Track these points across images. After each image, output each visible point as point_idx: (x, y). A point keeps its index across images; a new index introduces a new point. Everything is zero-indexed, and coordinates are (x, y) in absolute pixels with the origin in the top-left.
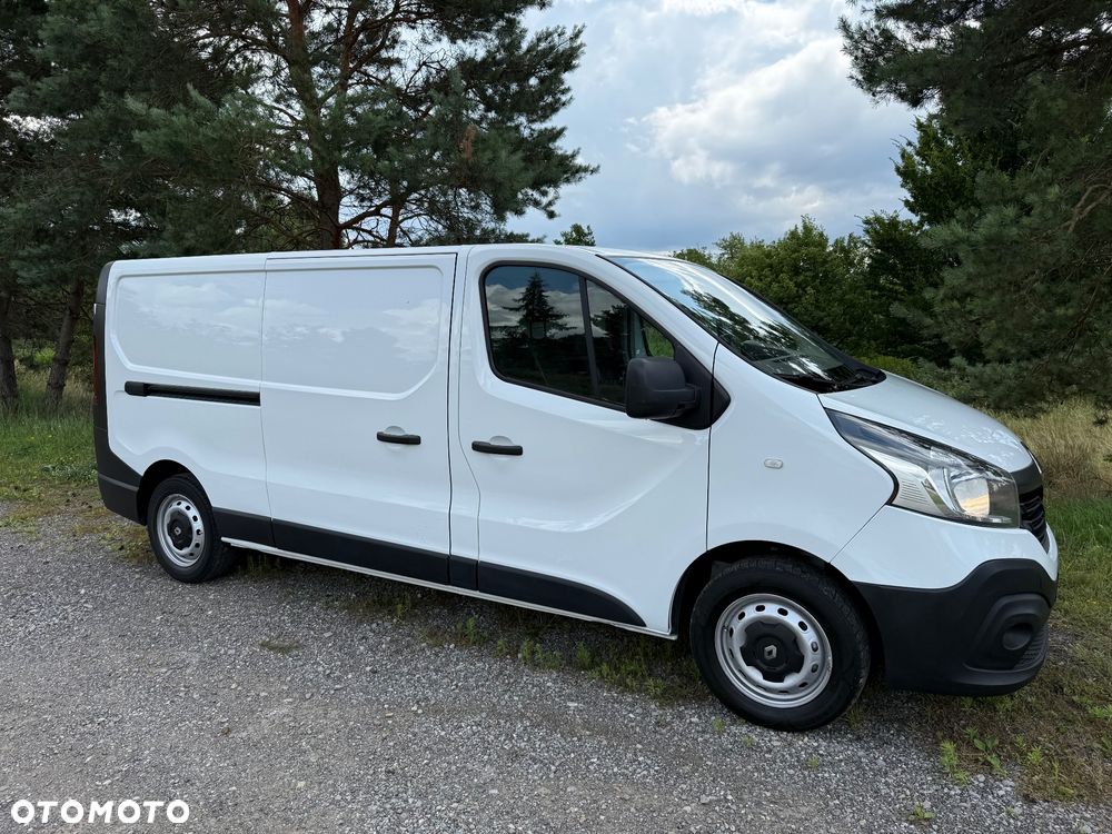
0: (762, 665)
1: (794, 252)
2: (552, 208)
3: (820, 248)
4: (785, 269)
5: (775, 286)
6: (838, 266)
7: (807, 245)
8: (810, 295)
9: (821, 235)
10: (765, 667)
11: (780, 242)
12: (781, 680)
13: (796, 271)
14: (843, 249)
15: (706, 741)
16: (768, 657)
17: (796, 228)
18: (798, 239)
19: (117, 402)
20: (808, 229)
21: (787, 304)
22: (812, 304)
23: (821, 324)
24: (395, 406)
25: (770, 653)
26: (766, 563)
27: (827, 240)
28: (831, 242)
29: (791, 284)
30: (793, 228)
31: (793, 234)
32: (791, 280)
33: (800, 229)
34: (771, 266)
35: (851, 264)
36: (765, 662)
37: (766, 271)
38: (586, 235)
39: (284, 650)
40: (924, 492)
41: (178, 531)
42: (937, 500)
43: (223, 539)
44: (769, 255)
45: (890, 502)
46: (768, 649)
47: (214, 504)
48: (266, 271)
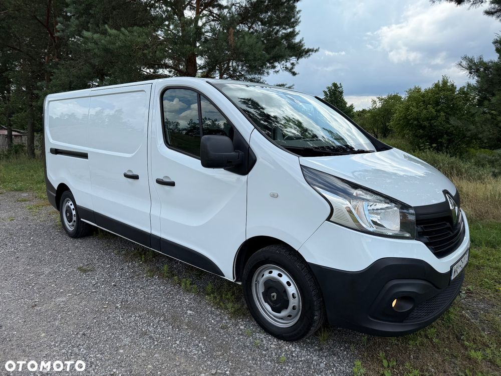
0: (271, 303)
1: (438, 94)
2: (293, 70)
3: (451, 92)
4: (431, 102)
5: (425, 111)
6: (460, 101)
7: (444, 90)
8: (443, 116)
9: (453, 85)
10: (272, 304)
11: (429, 89)
12: (280, 313)
13: (437, 103)
14: (464, 93)
15: (239, 340)
16: (273, 299)
17: (439, 82)
18: (439, 87)
19: (49, 157)
20: (445, 82)
21: (431, 120)
22: (444, 121)
23: (449, 131)
24: (129, 160)
25: (273, 297)
26: (272, 248)
27: (456, 88)
28: (458, 89)
29: (433, 111)
30: (437, 82)
31: (437, 85)
32: (434, 108)
33: (441, 83)
34: (424, 101)
35: (468, 100)
36: (271, 301)
37: (421, 104)
38: (339, 88)
39: (85, 271)
40: (347, 214)
41: (68, 214)
42: (355, 220)
43: (81, 219)
44: (423, 96)
45: (328, 219)
46: (272, 294)
47: (77, 204)
48: (91, 96)
